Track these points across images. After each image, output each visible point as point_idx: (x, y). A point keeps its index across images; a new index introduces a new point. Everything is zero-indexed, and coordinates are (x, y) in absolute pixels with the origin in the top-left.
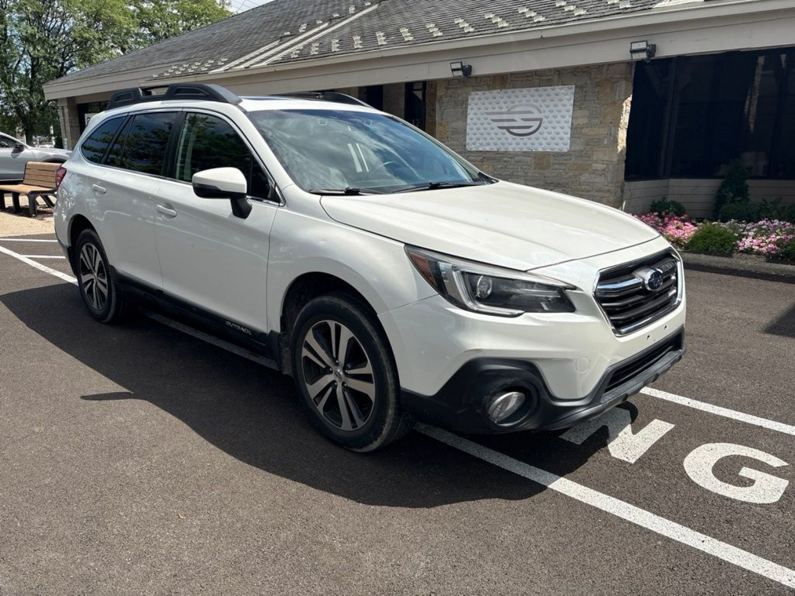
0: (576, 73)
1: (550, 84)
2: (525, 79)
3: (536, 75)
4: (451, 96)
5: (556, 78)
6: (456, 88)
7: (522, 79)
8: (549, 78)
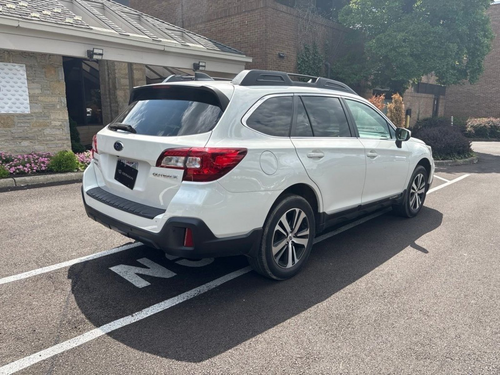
5: (7, 56)
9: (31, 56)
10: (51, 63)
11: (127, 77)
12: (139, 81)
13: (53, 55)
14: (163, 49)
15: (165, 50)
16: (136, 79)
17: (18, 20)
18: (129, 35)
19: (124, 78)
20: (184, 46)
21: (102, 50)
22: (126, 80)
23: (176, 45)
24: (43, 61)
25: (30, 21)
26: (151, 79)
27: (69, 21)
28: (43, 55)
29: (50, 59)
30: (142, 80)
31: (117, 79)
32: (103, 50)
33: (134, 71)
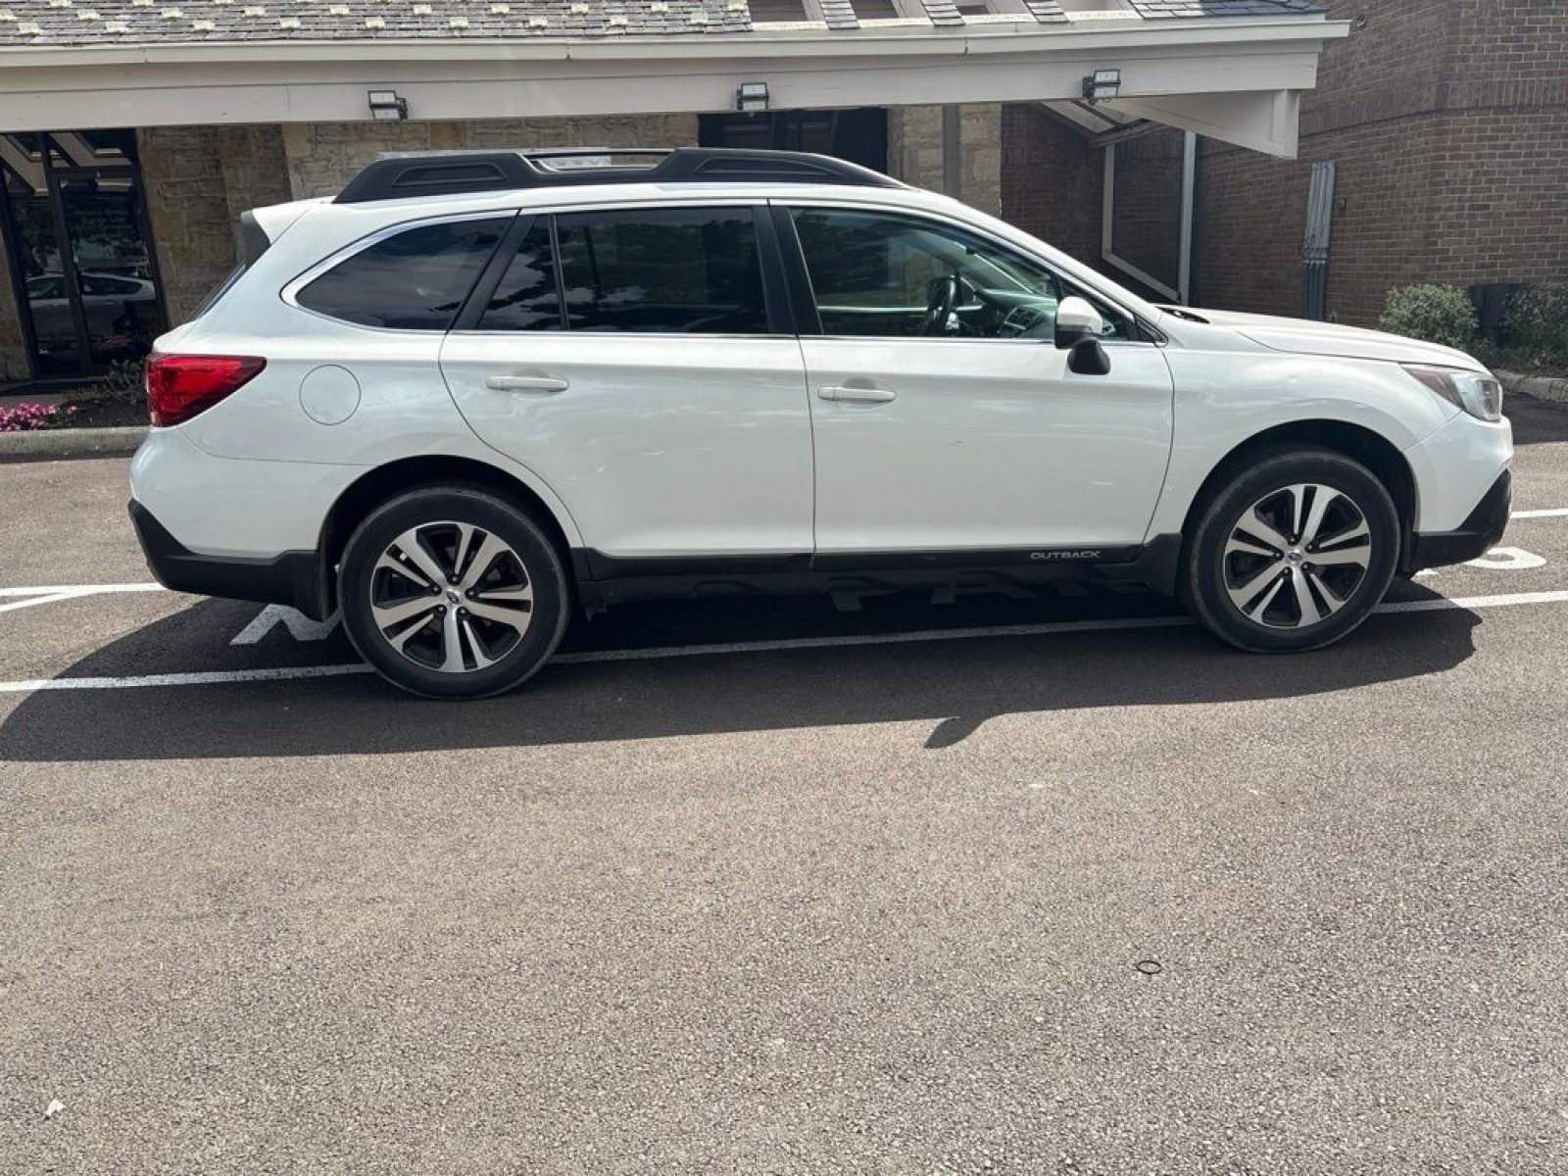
0: (608, 126)
1: (561, 142)
2: (506, 131)
3: (528, 125)
4: (329, 160)
5: (571, 130)
6: (341, 142)
7: (498, 131)
8: (557, 131)
9: (624, 124)
10: (668, 135)
11: (939, 141)
12: (975, 150)
13: (674, 115)
14: (963, 51)
15: (969, 52)
16: (968, 144)
17: (566, 44)
18: (857, 28)
19: (927, 147)
20: (1048, 26)
21: (763, 87)
22: (935, 151)
23: (1020, 26)
24: (651, 133)
25: (599, 41)
26: (1100, 135)
27: (700, 21)
28: (651, 118)
29: (667, 127)
30: (985, 146)
31: (906, 152)
32: (765, 84)
33: (964, 123)
